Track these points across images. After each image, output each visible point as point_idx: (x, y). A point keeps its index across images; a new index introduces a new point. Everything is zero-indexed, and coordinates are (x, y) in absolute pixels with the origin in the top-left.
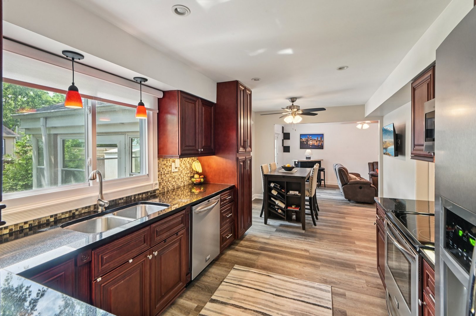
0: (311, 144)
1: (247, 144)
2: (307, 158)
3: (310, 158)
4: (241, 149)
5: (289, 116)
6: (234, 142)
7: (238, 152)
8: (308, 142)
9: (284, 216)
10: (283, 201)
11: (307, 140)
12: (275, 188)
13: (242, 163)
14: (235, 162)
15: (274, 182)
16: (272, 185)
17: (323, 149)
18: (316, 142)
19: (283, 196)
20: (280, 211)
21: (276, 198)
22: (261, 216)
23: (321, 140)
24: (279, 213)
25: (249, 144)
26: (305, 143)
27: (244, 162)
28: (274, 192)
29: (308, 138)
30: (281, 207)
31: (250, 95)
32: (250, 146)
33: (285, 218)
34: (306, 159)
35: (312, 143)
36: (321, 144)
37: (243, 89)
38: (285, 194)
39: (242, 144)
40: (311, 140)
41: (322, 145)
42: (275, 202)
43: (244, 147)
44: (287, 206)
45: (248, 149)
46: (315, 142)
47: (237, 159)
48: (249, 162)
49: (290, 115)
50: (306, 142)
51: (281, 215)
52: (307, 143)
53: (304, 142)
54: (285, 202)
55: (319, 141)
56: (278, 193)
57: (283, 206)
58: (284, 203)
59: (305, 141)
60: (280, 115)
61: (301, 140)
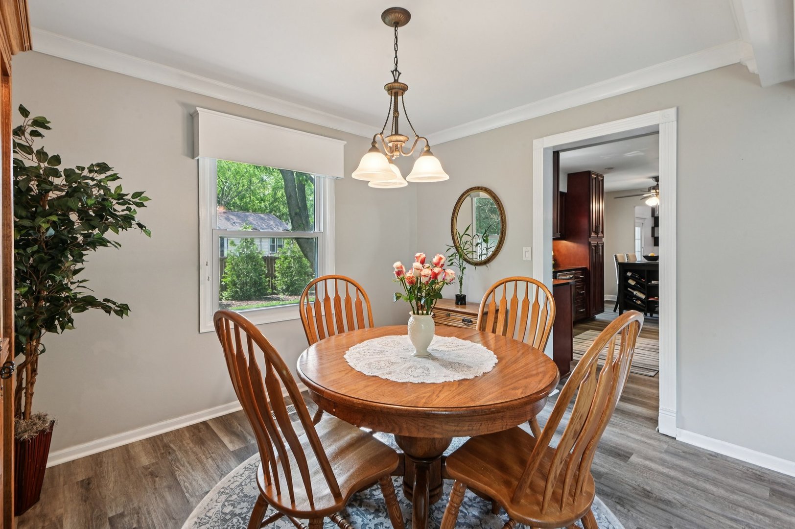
1: (599, 230)
4: (593, 234)
5: (652, 197)
6: (586, 227)
7: (590, 236)
9: (645, 307)
10: (643, 291)
12: (632, 278)
13: (594, 248)
14: (587, 247)
15: (630, 271)
16: (629, 274)
19: (642, 285)
20: (639, 302)
21: (634, 288)
22: (615, 311)
24: (638, 304)
25: (601, 230)
27: (596, 247)
28: (632, 282)
30: (641, 298)
31: (603, 181)
32: (603, 232)
33: (646, 309)
37: (595, 176)
38: (646, 284)
39: (594, 230)
42: (633, 293)
43: (596, 232)
44: (647, 297)
45: (600, 235)
47: (589, 243)
48: (601, 247)
49: (654, 196)
51: (640, 307)
54: (646, 292)
56: (637, 283)
57: (643, 296)
58: (644, 293)
60: (641, 197)
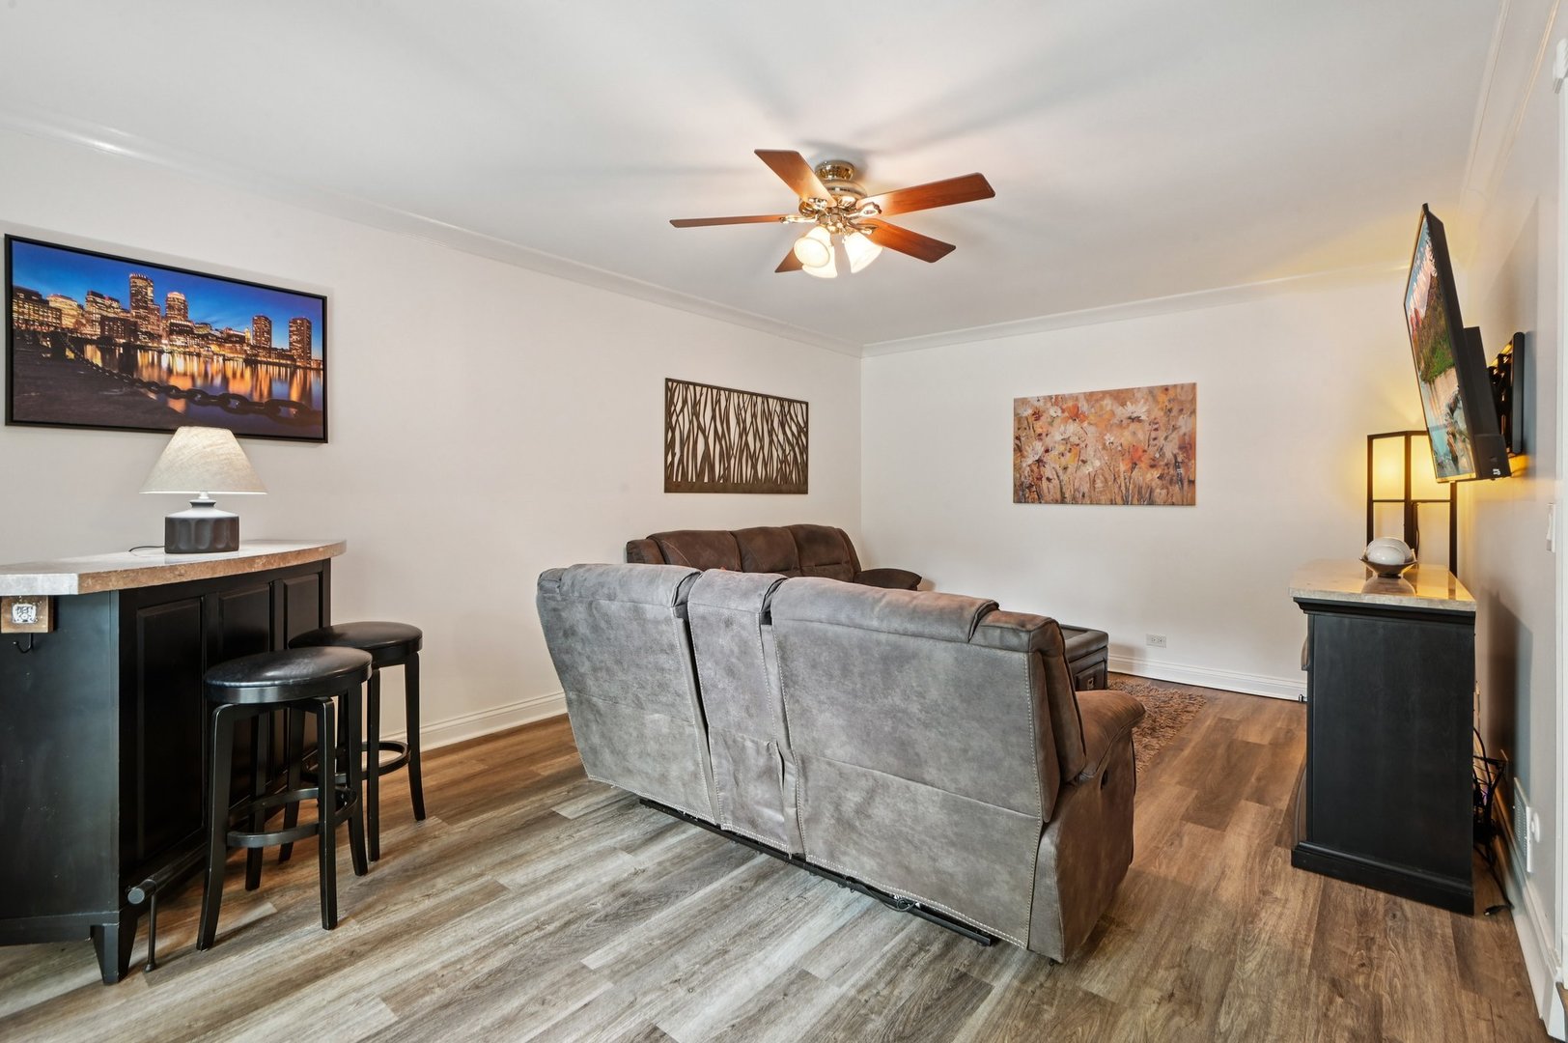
0: (184, 384)
2: (179, 535)
3: (225, 533)
8: (142, 358)
11: (131, 329)
17: (324, 439)
18: (251, 362)
23: (306, 353)
26: (94, 356)
29: (138, 300)
34: (171, 547)
35: (195, 366)
36: (306, 391)
40: (175, 330)
41: (318, 406)
46: (237, 365)
50: (105, 344)
52: (129, 363)
53: (81, 343)
55: (281, 354)
59: (93, 331)
61: (24, 310)
